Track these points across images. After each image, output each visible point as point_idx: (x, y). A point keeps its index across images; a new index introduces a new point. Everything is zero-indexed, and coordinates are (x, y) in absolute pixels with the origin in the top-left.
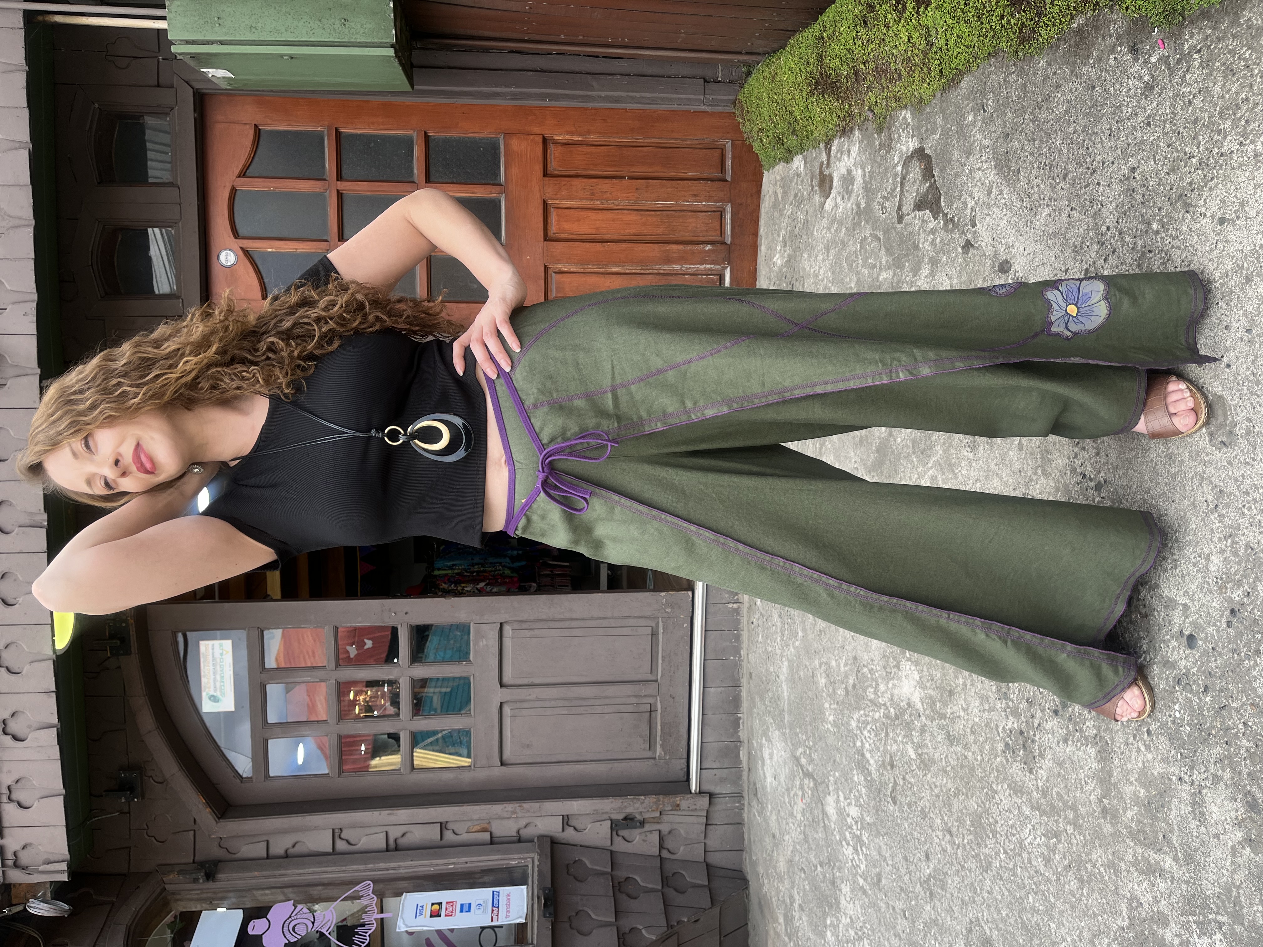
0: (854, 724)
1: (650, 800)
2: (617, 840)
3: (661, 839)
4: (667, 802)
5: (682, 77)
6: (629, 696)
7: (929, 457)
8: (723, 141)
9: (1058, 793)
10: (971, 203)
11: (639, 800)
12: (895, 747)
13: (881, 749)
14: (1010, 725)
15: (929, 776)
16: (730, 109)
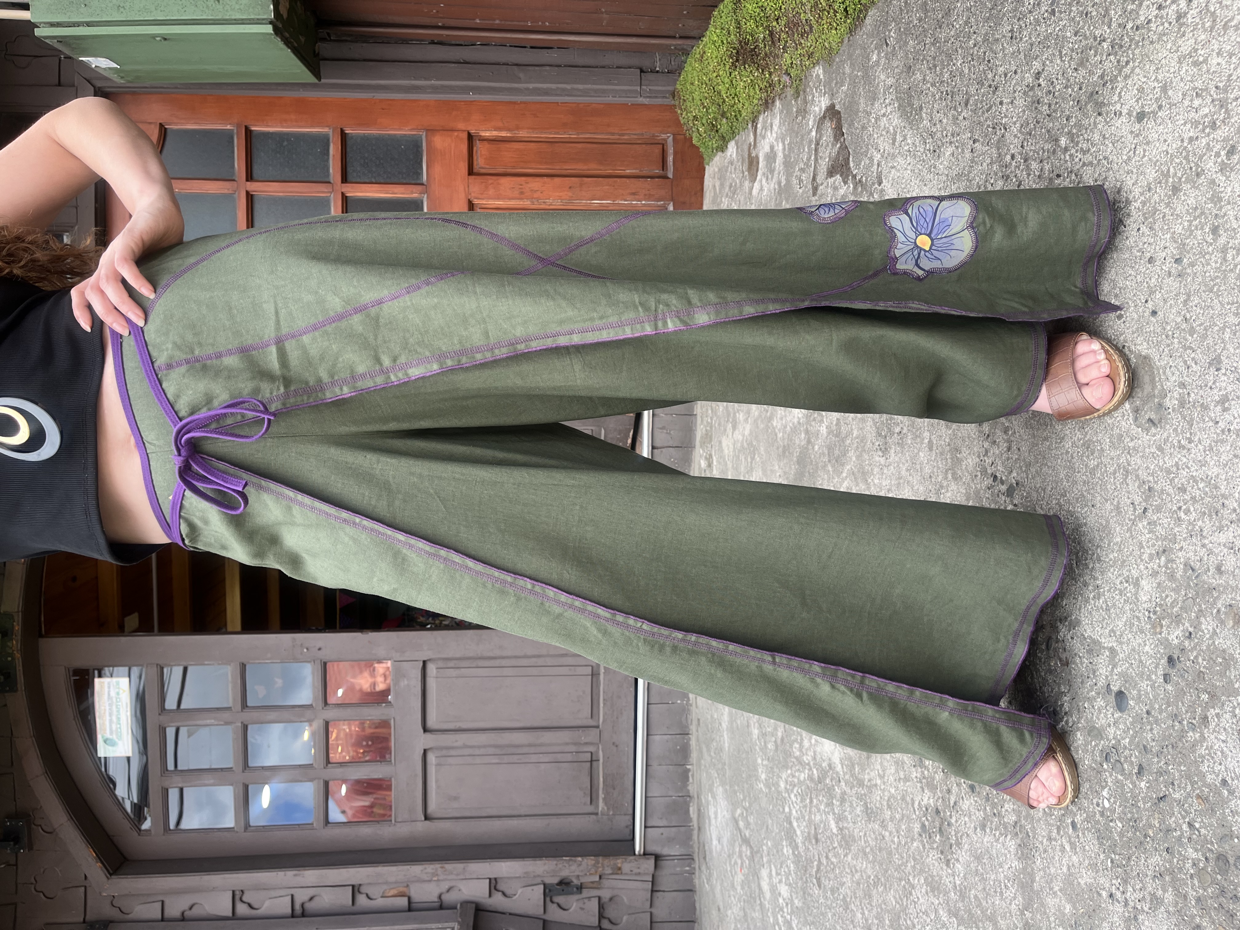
0: (782, 785)
1: (589, 862)
2: (552, 908)
3: (601, 907)
4: (607, 864)
5: (617, 67)
6: (567, 744)
7: (843, 465)
8: (664, 136)
9: (976, 897)
10: (877, 157)
11: (575, 861)
12: (818, 818)
13: (807, 818)
14: (925, 801)
15: (850, 857)
16: (669, 101)
